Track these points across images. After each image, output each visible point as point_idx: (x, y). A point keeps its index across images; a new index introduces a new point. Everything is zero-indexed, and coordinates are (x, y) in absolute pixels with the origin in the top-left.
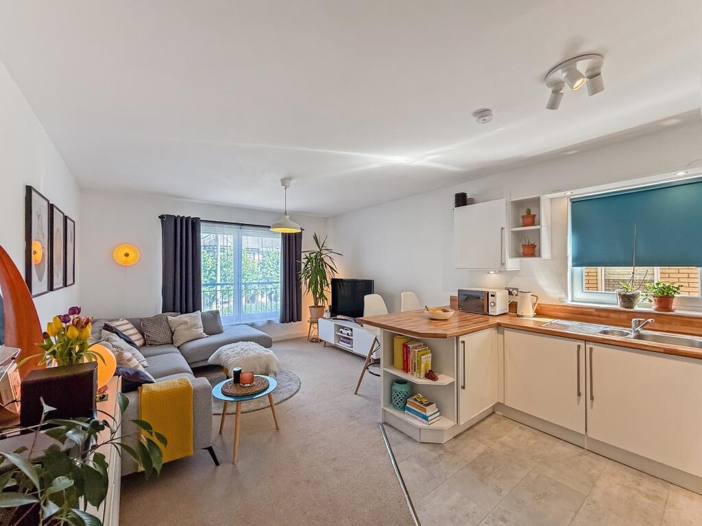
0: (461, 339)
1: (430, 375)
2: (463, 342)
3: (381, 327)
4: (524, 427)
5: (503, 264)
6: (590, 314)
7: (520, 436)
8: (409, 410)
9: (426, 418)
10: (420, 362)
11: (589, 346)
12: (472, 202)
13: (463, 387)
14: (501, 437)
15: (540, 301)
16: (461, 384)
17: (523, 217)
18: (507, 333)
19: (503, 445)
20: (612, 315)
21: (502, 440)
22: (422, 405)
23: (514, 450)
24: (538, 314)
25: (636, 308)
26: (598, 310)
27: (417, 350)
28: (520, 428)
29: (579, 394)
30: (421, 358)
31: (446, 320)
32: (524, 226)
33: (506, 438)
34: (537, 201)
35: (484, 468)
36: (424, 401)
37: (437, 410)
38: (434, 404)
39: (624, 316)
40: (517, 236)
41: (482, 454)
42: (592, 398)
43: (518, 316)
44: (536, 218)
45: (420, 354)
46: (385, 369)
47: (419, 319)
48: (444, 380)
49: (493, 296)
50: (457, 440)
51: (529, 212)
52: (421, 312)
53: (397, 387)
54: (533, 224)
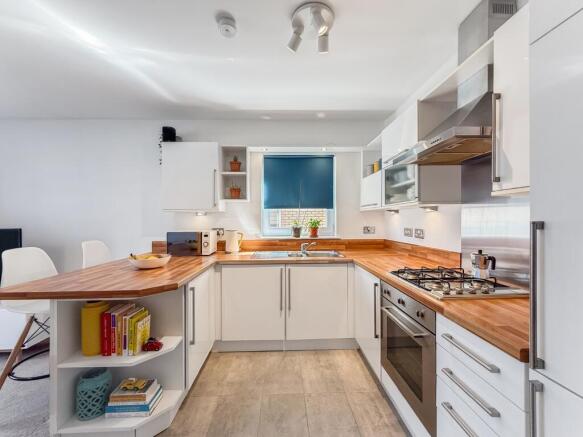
0: (190, 285)
1: (152, 345)
2: (193, 289)
3: (50, 298)
4: (239, 354)
5: (215, 205)
6: (275, 245)
7: (240, 366)
8: (114, 409)
9: (145, 408)
10: (134, 333)
11: (288, 268)
12: (180, 140)
13: (193, 343)
14: (225, 376)
15: (244, 238)
16: (190, 339)
17: (231, 163)
18: (225, 270)
19: (232, 384)
20: (289, 243)
21: (228, 379)
22: (137, 394)
23: (241, 384)
24: (243, 249)
25: (301, 237)
26: (281, 240)
27: (128, 318)
28: (237, 357)
29: (281, 309)
30: (135, 328)
31: (161, 268)
32: (232, 171)
33: (231, 376)
34: (243, 151)
35: (225, 425)
36: (140, 385)
37: (159, 387)
38: (155, 382)
39: (295, 243)
40: (226, 179)
41: (216, 410)
42: (290, 308)
43: (226, 253)
44: (242, 165)
45: (134, 320)
46: (61, 366)
47: (121, 272)
48: (170, 343)
49: (206, 236)
50: (184, 410)
51: (236, 160)
52: (125, 261)
53: (88, 385)
54: (239, 170)
